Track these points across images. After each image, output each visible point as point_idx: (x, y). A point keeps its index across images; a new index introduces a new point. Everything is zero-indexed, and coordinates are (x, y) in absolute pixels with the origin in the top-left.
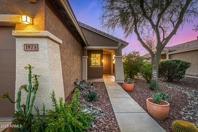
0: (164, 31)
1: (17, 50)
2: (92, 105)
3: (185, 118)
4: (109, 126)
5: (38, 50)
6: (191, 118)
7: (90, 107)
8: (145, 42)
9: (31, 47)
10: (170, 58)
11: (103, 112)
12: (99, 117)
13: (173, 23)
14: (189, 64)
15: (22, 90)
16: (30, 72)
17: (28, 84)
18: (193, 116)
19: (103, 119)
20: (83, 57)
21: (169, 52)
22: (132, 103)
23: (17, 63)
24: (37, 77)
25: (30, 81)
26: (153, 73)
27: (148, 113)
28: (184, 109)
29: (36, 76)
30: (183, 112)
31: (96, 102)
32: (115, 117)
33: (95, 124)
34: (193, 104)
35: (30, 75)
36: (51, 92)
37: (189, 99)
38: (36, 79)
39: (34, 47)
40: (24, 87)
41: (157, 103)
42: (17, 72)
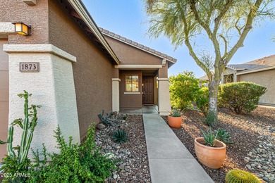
0: (226, 42)
1: (10, 71)
2: (119, 147)
3: (249, 167)
4: (138, 177)
5: (38, 71)
6: (259, 167)
7: (116, 149)
8: (199, 57)
9: (29, 67)
10: (238, 80)
11: (132, 157)
12: (125, 164)
13: (239, 30)
14: (263, 88)
15: (14, 126)
16: (27, 101)
17: (23, 117)
18: (263, 164)
19: (131, 167)
20: (113, 79)
21: (238, 71)
22: (177, 145)
23: (10, 89)
24: (37, 108)
25: (26, 113)
26: (210, 102)
27: (197, 159)
28: (251, 153)
29: (34, 107)
30: (249, 158)
31: (126, 144)
32: (148, 165)
33: (118, 173)
34: (266, 146)
35: (26, 106)
36: (56, 129)
37: (260, 139)
38: (35, 111)
39: (33, 67)
40: (18, 122)
41: (209, 145)
42: (10, 101)
